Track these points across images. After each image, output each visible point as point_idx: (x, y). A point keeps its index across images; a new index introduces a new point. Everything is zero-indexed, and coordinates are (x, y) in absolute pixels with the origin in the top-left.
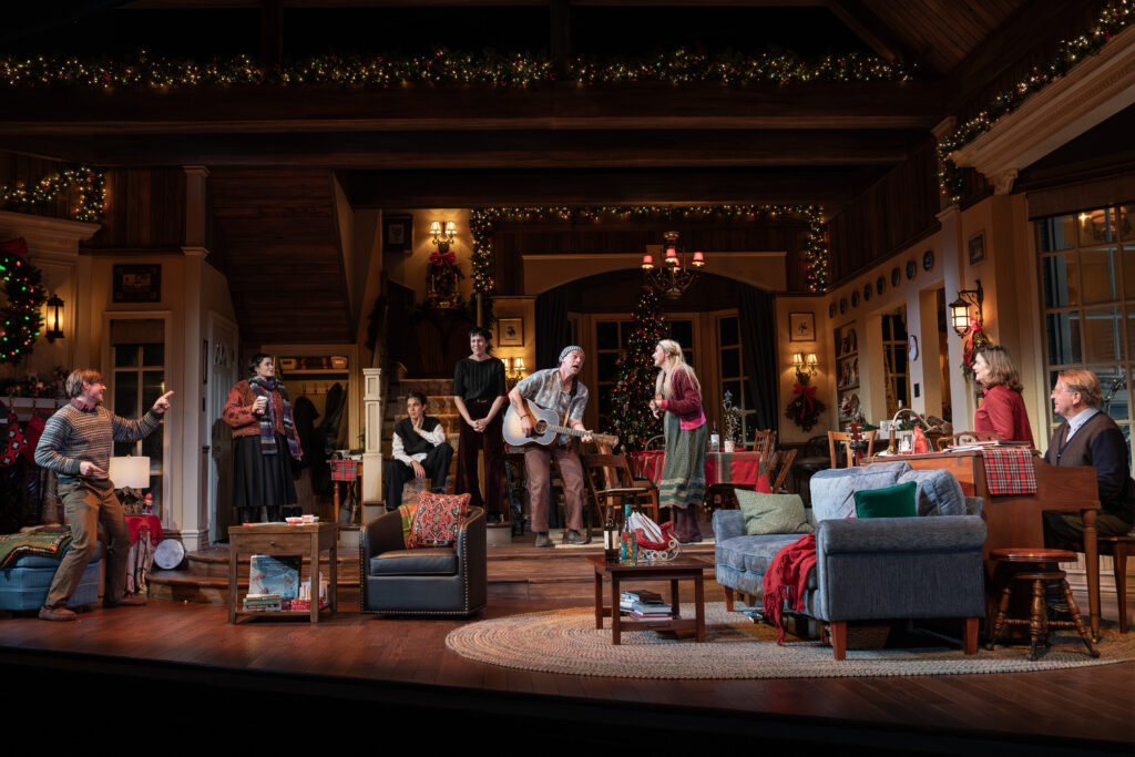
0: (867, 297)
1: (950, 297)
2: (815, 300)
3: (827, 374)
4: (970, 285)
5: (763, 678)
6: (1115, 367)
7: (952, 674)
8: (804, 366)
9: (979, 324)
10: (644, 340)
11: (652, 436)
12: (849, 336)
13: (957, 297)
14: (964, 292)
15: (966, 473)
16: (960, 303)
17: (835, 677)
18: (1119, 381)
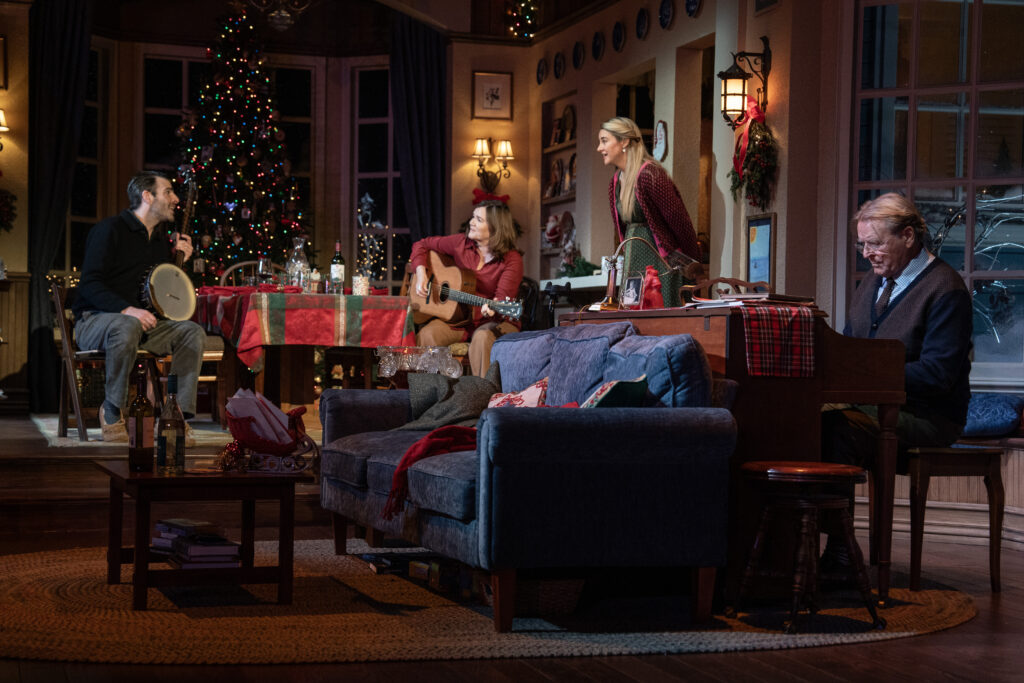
0: (597, 53)
1: (722, 63)
2: (517, 50)
3: (528, 179)
4: (753, 45)
5: (378, 661)
6: (953, 190)
7: (669, 653)
8: (491, 161)
9: (761, 109)
10: (227, 97)
11: (232, 262)
12: (564, 116)
13: (732, 63)
14: (743, 55)
15: (715, 343)
16: (735, 73)
17: (493, 658)
18: (957, 210)
